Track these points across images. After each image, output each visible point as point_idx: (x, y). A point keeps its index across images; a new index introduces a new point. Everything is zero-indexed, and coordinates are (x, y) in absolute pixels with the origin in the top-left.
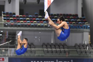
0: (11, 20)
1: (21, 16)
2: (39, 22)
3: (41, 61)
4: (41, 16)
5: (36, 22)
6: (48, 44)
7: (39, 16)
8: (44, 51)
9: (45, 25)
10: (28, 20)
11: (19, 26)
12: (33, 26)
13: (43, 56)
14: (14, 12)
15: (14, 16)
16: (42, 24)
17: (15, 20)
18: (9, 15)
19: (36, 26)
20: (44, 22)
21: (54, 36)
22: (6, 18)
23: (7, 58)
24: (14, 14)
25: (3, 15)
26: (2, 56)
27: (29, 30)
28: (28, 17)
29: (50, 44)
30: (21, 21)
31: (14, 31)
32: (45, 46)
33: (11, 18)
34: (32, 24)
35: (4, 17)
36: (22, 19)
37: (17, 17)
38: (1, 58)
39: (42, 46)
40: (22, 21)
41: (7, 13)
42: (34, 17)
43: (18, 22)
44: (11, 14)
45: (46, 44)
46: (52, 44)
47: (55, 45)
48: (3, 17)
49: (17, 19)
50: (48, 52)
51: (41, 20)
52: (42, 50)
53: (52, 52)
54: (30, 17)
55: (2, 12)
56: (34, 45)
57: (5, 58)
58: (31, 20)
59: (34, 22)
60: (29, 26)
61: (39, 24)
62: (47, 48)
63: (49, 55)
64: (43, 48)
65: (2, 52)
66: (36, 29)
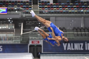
0: (46, 7)
1: (55, 4)
2: (70, 9)
3: (72, 43)
4: (72, 4)
5: (67, 9)
6: (78, 28)
7: (71, 4)
8: (74, 34)
9: (75, 11)
10: (61, 7)
11: (52, 13)
12: (64, 13)
13: (73, 39)
14: (49, 1)
15: (48, 4)
16: (73, 11)
17: (49, 7)
18: (44, 4)
19: (67, 13)
20: (75, 9)
21: (83, 21)
22: (41, 6)
23: (42, 41)
24: (49, 2)
25: (38, 3)
26: (37, 39)
27: (61, 16)
28: (60, 5)
29: (80, 28)
30: (54, 9)
31: (49, 17)
32: (76, 30)
33: (45, 6)
34: (64, 11)
35: (40, 5)
36: (55, 6)
37: (51, 5)
38: (36, 41)
39: (73, 30)
40: (56, 9)
41: (43, 2)
42: (66, 5)
43: (52, 10)
44: (46, 2)
45: (76, 28)
46: (81, 28)
47: (84, 29)
48: (38, 6)
49: (51, 7)
50: (78, 35)
51: (72, 7)
52: (72, 33)
53: (82, 35)
54: (62, 5)
55: (38, 1)
56: (65, 29)
57: (40, 41)
58: (63, 7)
59: (66, 9)
60: (61, 13)
61: (70, 11)
62: (77, 32)
63: (79, 38)
64: (73, 32)
65: (37, 35)
66: (67, 15)
